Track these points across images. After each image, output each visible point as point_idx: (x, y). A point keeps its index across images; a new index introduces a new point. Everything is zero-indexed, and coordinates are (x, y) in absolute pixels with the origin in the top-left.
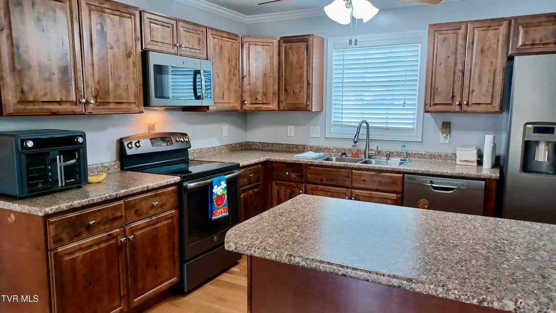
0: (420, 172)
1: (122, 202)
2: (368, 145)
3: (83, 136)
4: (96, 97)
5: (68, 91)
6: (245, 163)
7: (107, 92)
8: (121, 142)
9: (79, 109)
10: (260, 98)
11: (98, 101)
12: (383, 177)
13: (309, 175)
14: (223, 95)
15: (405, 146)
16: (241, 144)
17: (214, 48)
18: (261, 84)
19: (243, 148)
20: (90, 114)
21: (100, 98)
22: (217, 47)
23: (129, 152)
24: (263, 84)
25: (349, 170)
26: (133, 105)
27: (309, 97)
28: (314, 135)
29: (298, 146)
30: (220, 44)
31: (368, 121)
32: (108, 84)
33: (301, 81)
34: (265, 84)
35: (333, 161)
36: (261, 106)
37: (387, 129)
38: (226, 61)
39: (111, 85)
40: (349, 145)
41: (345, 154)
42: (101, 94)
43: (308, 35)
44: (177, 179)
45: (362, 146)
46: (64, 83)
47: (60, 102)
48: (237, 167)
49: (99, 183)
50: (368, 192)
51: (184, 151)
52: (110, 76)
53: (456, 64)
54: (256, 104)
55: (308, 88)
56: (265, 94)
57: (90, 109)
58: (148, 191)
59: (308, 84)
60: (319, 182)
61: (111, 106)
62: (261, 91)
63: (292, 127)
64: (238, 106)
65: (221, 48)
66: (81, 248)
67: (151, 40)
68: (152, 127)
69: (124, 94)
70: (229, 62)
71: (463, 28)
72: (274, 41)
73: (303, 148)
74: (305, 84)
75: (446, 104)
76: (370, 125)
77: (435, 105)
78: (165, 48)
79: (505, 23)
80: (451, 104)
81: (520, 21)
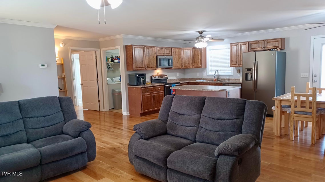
0: (226, 83)
1: (153, 87)
2: (218, 77)
3: (145, 74)
4: (147, 66)
5: (143, 65)
6: (182, 82)
7: (149, 65)
8: (151, 77)
9: (145, 69)
14: (176, 64)
15: (228, 77)
16: (183, 79)
17: (174, 52)
18: (187, 61)
20: (146, 70)
23: (153, 79)
26: (154, 68)
27: (201, 64)
28: (204, 75)
31: (218, 70)
32: (150, 63)
33: (199, 60)
34: (189, 61)
36: (188, 67)
38: (177, 55)
40: (213, 78)
41: (212, 80)
44: (164, 84)
45: (216, 77)
46: (142, 64)
47: (142, 68)
51: (166, 79)
53: (237, 54)
54: (186, 66)
56: (188, 64)
58: (158, 86)
59: (201, 60)
61: (150, 68)
62: (187, 63)
63: (198, 73)
64: (180, 67)
65: (176, 52)
66: (146, 95)
67: (158, 53)
68: (158, 73)
71: (238, 44)
72: (191, 49)
73: (201, 79)
74: (200, 60)
75: (235, 65)
76: (219, 71)
77: (232, 65)
78: (161, 54)
79: (247, 43)
80: (236, 65)
81: (251, 42)
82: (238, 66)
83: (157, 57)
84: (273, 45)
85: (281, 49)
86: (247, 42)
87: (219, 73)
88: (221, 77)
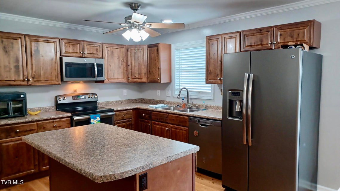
0: (195, 116)
1: (35, 123)
2: (188, 101)
4: (33, 78)
5: (19, 76)
6: (119, 109)
7: (40, 76)
9: (24, 83)
10: (137, 76)
11: (35, 79)
12: (181, 118)
13: (152, 116)
14: (114, 75)
15: (204, 102)
16: (136, 100)
17: (108, 53)
18: (137, 69)
19: (137, 101)
20: (31, 85)
21: (36, 78)
22: (109, 52)
23: (59, 102)
24: (139, 69)
25: (168, 114)
26: (55, 81)
27: (159, 75)
28: (168, 96)
29: (161, 101)
30: (112, 50)
31: (187, 87)
32: (41, 72)
33: (156, 67)
34: (140, 69)
35: (171, 110)
36: (138, 80)
37: (199, 92)
38: (116, 58)
39: (42, 73)
41: (179, 106)
42: (36, 76)
43: (158, 44)
44: (69, 115)
46: (17, 72)
48: (112, 110)
49: (36, 115)
50: (175, 126)
52: (41, 69)
53: (218, 57)
54: (135, 79)
55: (158, 71)
56: (139, 74)
57: (30, 83)
58: (51, 119)
59: (159, 68)
60: (156, 120)
61: (42, 81)
62: (137, 72)
63: (159, 91)
64: (125, 80)
65: (112, 52)
67: (65, 52)
68: (75, 91)
69: (49, 76)
70: (118, 58)
71: (220, 37)
72: (144, 47)
73: (163, 102)
74: (157, 69)
75: (215, 79)
76: (188, 90)
77: (210, 79)
78: (74, 55)
79: (238, 35)
80: (217, 80)
81: (244, 33)
82: (219, 81)
83: (61, 59)
84: (292, 37)
85: (311, 48)
86: (238, 32)
87: (190, 93)
88: (193, 101)
